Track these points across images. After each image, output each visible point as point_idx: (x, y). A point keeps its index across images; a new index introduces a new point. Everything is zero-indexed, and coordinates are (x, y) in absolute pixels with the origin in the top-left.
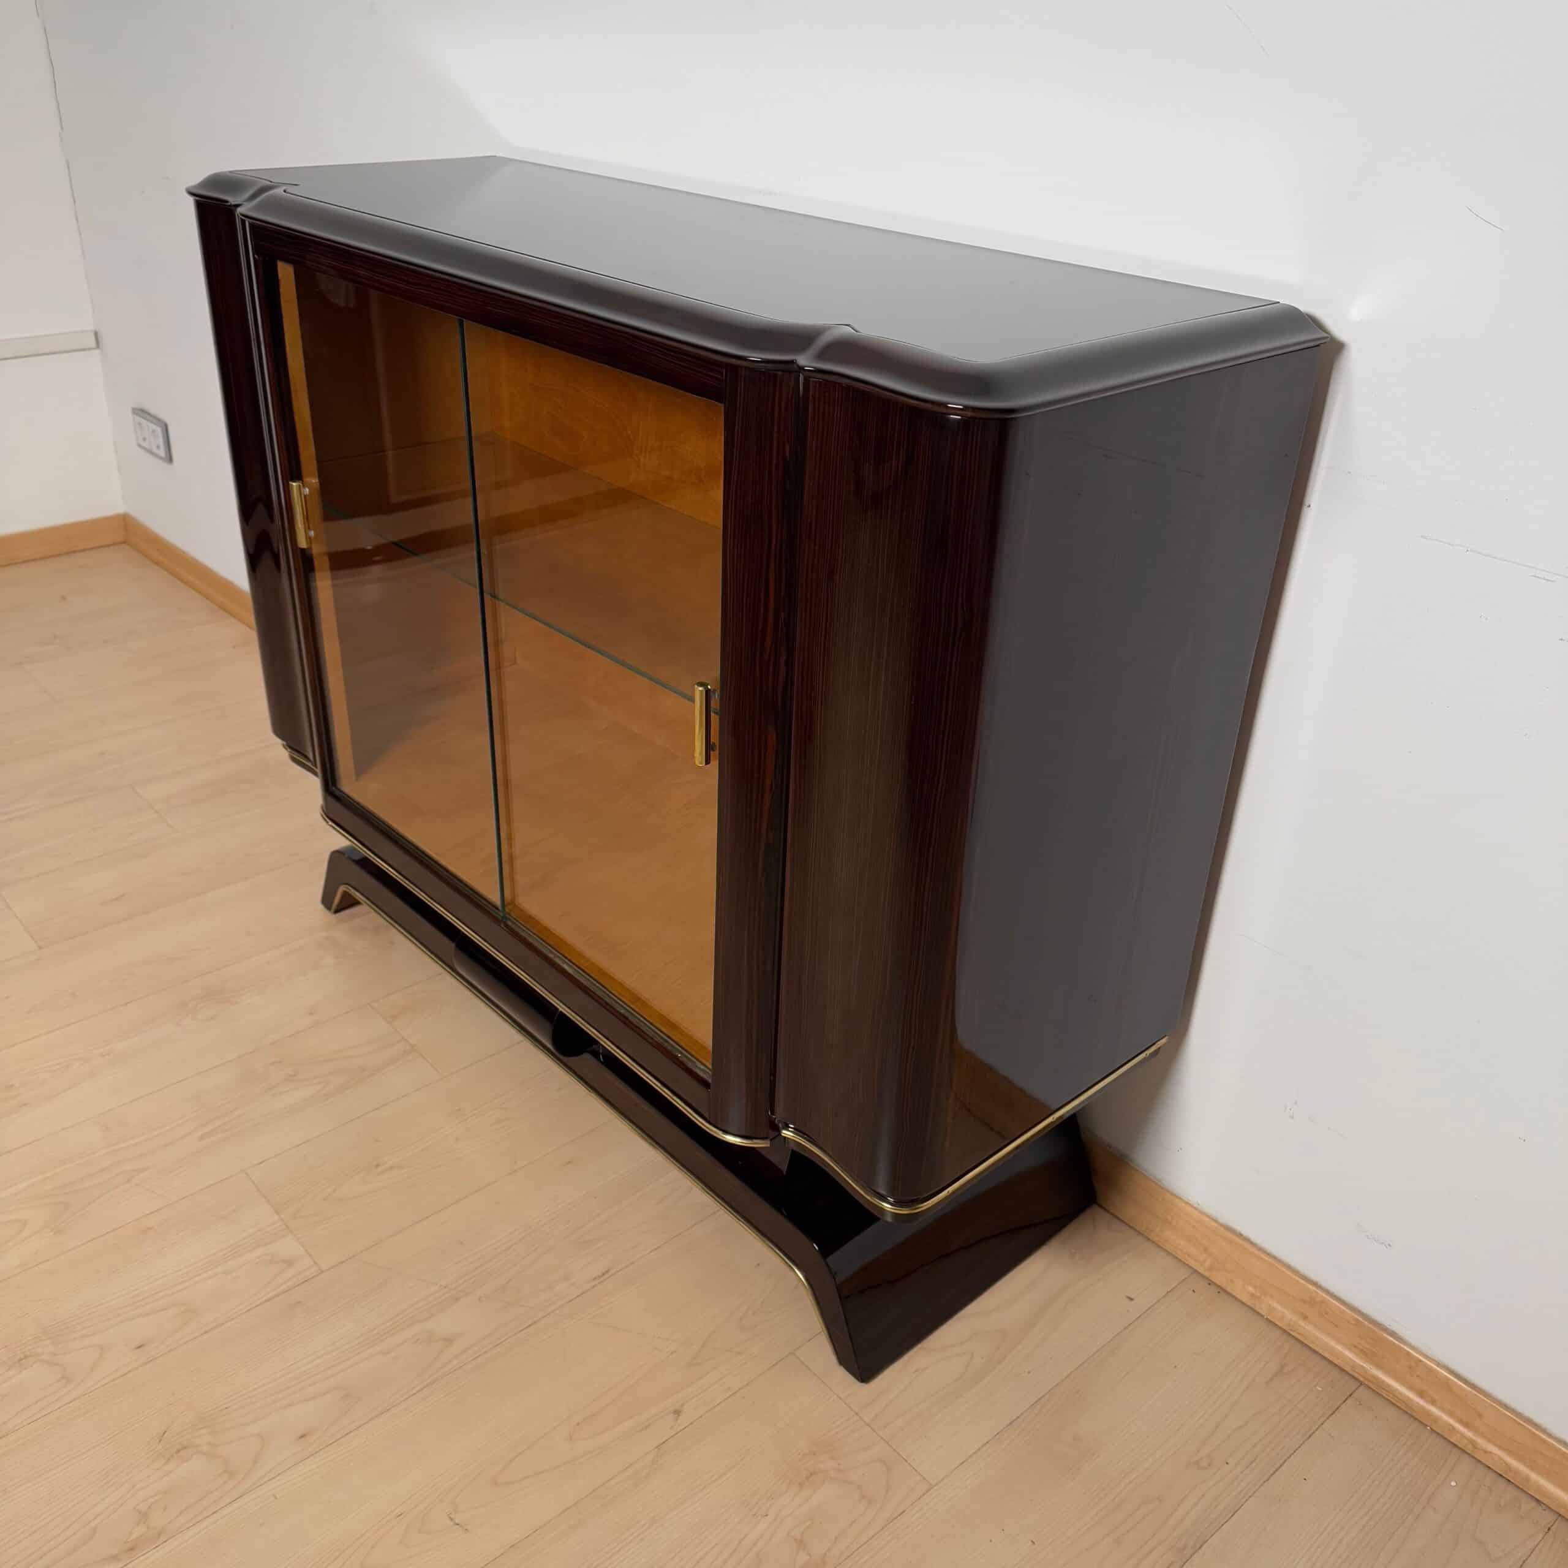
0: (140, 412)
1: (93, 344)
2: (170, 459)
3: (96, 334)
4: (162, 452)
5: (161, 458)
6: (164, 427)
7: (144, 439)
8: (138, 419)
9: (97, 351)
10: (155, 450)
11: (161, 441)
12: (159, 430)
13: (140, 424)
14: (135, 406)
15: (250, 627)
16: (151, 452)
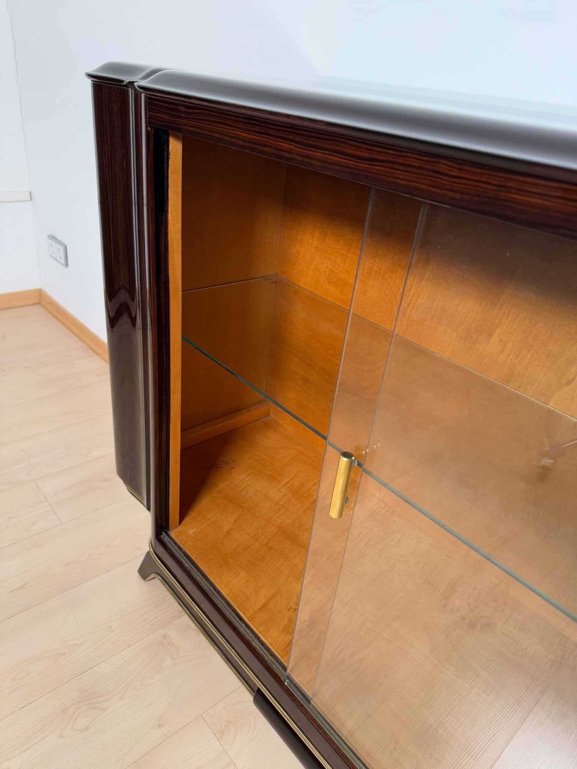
0: (53, 238)
1: (29, 199)
2: (67, 265)
3: (30, 193)
4: (63, 261)
5: (61, 264)
6: (65, 247)
7: (53, 253)
8: (51, 241)
9: (30, 202)
10: (59, 259)
11: (63, 256)
12: (62, 249)
13: (51, 244)
14: (50, 234)
15: (106, 362)
16: (55, 259)
